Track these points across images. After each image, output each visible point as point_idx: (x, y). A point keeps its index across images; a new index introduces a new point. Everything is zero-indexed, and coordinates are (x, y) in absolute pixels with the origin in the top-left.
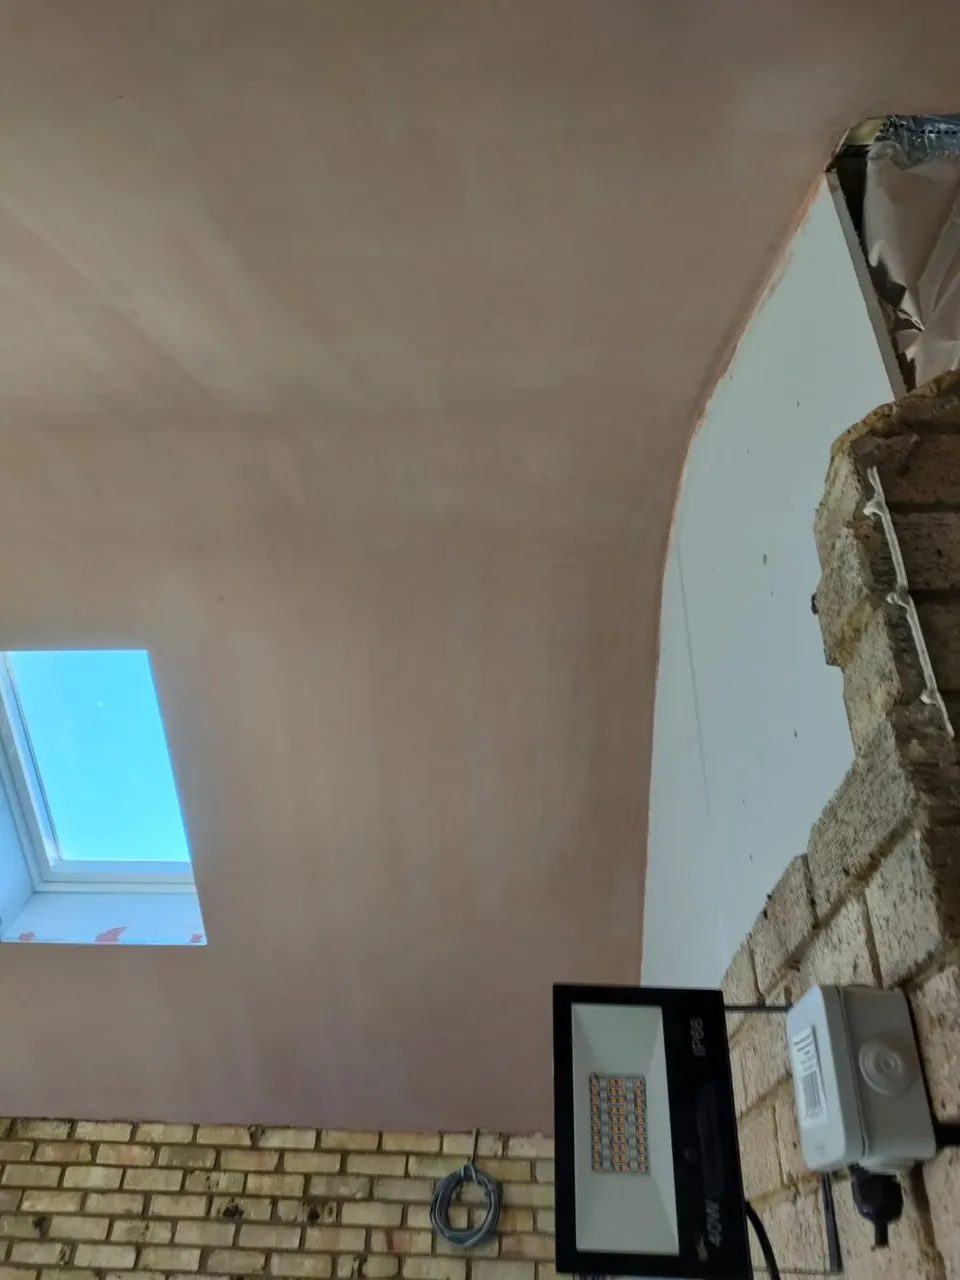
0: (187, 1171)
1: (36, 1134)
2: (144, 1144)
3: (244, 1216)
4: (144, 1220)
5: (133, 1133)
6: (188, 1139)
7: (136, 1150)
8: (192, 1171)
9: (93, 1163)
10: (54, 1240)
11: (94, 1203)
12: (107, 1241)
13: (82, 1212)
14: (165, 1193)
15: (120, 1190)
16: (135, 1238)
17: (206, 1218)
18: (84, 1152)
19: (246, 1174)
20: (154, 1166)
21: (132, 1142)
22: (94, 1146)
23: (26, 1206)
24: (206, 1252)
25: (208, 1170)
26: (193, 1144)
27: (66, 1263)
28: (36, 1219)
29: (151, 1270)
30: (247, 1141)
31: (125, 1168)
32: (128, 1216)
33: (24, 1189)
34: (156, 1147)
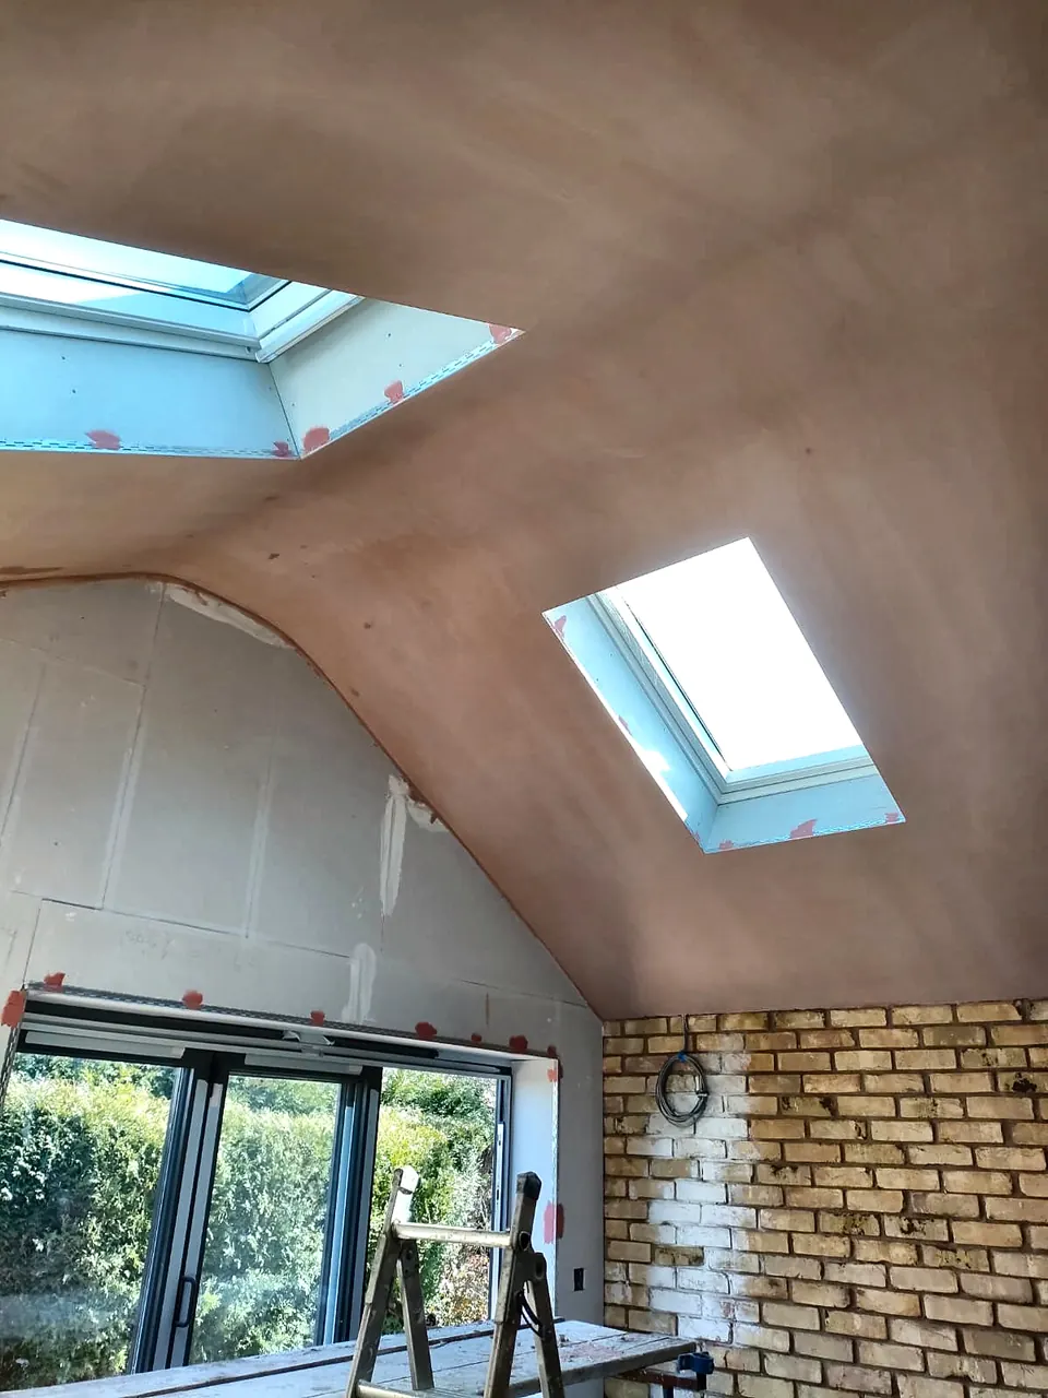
0: (959, 1051)
1: (793, 1025)
2: (902, 1027)
3: (1037, 1090)
4: (928, 1097)
5: (889, 1018)
6: (949, 1019)
7: (897, 1033)
8: (965, 1049)
9: (857, 1047)
10: (845, 1118)
11: (872, 1083)
12: (897, 1117)
13: (863, 1092)
14: (943, 1071)
15: (894, 1071)
16: (925, 1114)
17: (995, 1093)
18: (846, 1038)
19: (1026, 1048)
20: (921, 1047)
21: (889, 1025)
22: (854, 1031)
23: (808, 1088)
24: (1006, 1126)
25: (981, 1048)
26: (955, 1022)
27: (865, 1138)
28: (822, 1100)
29: (953, 1143)
30: (1016, 1016)
31: (892, 1051)
32: (910, 1094)
33: (802, 1073)
34: (917, 1029)
